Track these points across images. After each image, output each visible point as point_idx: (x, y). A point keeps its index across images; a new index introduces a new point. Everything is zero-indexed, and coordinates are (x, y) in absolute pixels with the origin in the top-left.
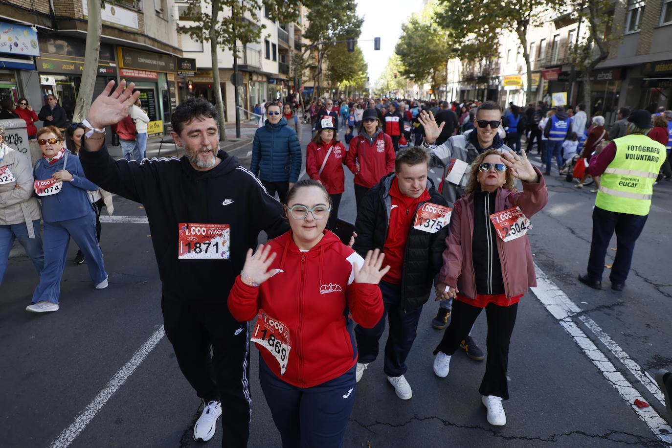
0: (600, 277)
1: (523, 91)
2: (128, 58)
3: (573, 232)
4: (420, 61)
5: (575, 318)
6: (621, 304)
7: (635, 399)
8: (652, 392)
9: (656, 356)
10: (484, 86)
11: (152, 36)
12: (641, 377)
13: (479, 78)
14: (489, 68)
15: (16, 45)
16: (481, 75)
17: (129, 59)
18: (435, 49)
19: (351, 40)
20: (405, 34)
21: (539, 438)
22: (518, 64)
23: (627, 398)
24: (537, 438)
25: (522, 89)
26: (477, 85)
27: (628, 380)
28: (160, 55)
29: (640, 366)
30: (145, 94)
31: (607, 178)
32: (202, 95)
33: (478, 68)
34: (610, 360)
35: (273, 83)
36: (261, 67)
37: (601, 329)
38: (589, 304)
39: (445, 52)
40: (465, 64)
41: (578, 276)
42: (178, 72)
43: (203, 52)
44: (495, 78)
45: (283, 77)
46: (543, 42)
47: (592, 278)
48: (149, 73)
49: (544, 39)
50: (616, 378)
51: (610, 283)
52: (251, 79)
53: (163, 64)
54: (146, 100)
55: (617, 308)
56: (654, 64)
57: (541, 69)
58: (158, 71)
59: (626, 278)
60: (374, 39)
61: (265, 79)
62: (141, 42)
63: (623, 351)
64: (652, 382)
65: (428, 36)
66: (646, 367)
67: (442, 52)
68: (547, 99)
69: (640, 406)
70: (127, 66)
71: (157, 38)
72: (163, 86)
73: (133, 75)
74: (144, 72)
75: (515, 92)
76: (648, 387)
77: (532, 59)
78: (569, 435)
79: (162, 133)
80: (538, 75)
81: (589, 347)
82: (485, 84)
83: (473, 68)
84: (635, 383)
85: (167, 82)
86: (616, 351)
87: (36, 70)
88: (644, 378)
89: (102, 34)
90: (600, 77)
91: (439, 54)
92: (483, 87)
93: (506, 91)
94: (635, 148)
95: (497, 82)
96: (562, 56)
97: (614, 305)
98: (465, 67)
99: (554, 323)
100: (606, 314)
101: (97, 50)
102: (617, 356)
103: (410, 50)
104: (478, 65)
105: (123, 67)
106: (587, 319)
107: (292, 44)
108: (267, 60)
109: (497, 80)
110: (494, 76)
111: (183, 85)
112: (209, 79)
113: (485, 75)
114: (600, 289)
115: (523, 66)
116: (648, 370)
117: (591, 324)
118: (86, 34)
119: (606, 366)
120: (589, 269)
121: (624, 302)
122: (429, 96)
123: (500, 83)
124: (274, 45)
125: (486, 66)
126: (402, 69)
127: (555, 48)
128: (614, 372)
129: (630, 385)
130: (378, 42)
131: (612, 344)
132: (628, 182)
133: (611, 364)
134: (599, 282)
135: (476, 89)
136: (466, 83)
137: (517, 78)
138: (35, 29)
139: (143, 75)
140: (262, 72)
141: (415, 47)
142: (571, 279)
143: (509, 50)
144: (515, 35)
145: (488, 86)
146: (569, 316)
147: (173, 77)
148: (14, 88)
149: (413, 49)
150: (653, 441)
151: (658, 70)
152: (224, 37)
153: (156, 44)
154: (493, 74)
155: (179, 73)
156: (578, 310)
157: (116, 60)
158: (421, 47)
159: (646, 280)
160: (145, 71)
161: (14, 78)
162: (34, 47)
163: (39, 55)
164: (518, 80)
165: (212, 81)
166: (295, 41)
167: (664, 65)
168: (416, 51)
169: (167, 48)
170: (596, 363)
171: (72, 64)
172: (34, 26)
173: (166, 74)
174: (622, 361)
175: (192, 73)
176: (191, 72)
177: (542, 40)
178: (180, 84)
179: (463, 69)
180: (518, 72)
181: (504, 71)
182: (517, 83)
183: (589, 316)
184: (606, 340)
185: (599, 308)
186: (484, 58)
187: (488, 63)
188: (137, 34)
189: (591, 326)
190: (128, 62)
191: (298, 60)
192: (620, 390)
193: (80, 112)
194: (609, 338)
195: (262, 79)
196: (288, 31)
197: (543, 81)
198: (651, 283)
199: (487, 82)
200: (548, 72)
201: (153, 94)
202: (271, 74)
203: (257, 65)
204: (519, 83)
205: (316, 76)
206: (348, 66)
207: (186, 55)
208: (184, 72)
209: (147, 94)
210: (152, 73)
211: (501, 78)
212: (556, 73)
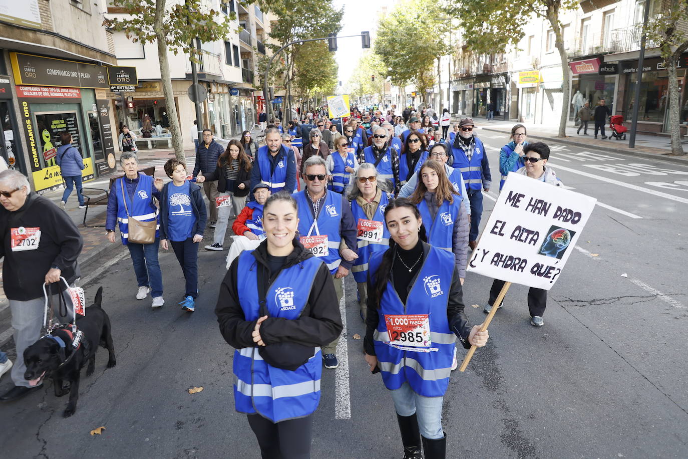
1: (542, 89)
10: (486, 85)
11: (68, 36)
13: (478, 76)
14: (490, 65)
16: (481, 72)
17: (30, 71)
18: (424, 46)
19: (333, 37)
22: (533, 57)
25: (542, 86)
26: (476, 83)
28: (84, 63)
30: (62, 121)
32: (146, 115)
33: (476, 66)
35: (235, 94)
36: (221, 75)
39: (436, 47)
42: (111, 86)
43: (144, 58)
44: (500, 76)
45: (248, 86)
48: (66, 91)
49: (568, 25)
52: (210, 91)
53: (87, 76)
54: (65, 129)
58: (80, 87)
60: (360, 34)
61: (226, 90)
62: (47, 43)
67: (433, 49)
68: (577, 96)
70: (28, 82)
71: (74, 38)
72: (89, 108)
73: (40, 94)
74: (58, 90)
75: (531, 90)
79: (92, 175)
82: (487, 83)
85: (96, 101)
91: (430, 50)
92: (484, 86)
93: (518, 90)
95: (503, 80)
98: (457, 64)
103: (393, 47)
105: (22, 84)
107: (255, 45)
108: (228, 66)
109: (503, 77)
110: (498, 73)
111: (119, 104)
112: (154, 93)
113: (486, 72)
122: (411, 99)
123: (508, 80)
124: (235, 48)
125: (485, 63)
126: (384, 70)
127: (584, 34)
130: (367, 38)
135: (474, 89)
136: (461, 83)
137: (533, 73)
139: (56, 93)
140: (224, 81)
141: (400, 43)
147: (105, 95)
149: (398, 47)
152: (176, 33)
153: (73, 47)
154: (498, 70)
155: (112, 88)
157: (9, 73)
158: (408, 44)
160: (61, 88)
164: (535, 76)
165: (163, 96)
166: (258, 42)
169: (92, 53)
173: (94, 90)
175: (132, 87)
176: (131, 85)
178: (116, 102)
179: (455, 67)
181: (513, 65)
182: (535, 80)
186: (484, 55)
187: (488, 59)
188: (40, 31)
190: (30, 75)
195: (223, 90)
196: (249, 30)
197: (571, 75)
199: (490, 80)
200: (580, 63)
201: (75, 121)
202: (234, 83)
203: (217, 73)
204: (537, 79)
205: (287, 84)
206: (319, 70)
207: (121, 64)
208: (120, 87)
209: (66, 122)
210: (71, 91)
211: (508, 74)
212: (591, 64)
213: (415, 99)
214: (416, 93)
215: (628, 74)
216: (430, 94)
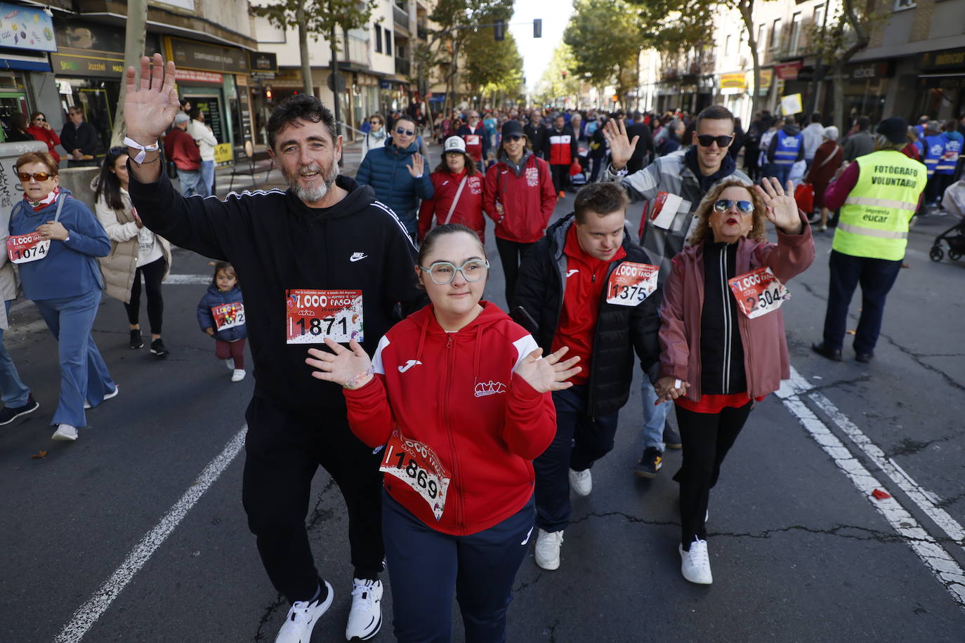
0: (839, 344)
1: (748, 96)
2: (180, 53)
3: (809, 289)
4: (600, 54)
5: (804, 397)
6: (867, 379)
7: (873, 490)
8: (896, 482)
9: (906, 440)
10: (693, 89)
11: (213, 19)
12: (884, 465)
13: (685, 77)
14: (699, 62)
15: (24, 36)
16: (688, 73)
18: (621, 35)
19: (500, 24)
20: (577, 13)
21: (749, 534)
22: (741, 56)
23: (863, 488)
24: (745, 535)
25: (747, 93)
26: (682, 87)
27: (867, 468)
28: (225, 48)
29: (884, 451)
30: (206, 105)
31: (848, 210)
33: (683, 62)
34: (845, 445)
35: (386, 87)
36: (369, 64)
37: (837, 409)
38: (824, 379)
39: (636, 39)
40: (665, 57)
41: (811, 345)
42: (251, 72)
43: (285, 42)
44: (708, 78)
45: (402, 79)
46: (777, 23)
47: (829, 347)
48: (210, 75)
49: (779, 19)
50: (852, 467)
51: (853, 353)
52: (355, 82)
53: (229, 61)
55: (860, 384)
56: (934, 54)
57: (774, 63)
58: (223, 72)
59: (873, 345)
60: (533, 21)
61: (375, 82)
62: (199, 30)
63: (864, 434)
64: (896, 470)
65: (611, 16)
66: (891, 453)
67: (631, 40)
69: (879, 497)
71: (221, 23)
72: (231, 93)
73: (188, 77)
74: (203, 74)
75: (736, 97)
76: (892, 476)
77: (761, 49)
78: (787, 530)
79: (231, 161)
80: (770, 71)
81: (819, 431)
82: (694, 86)
83: (677, 63)
84: (875, 472)
85: (236, 87)
86: (854, 435)
87: (52, 71)
88: (887, 466)
89: (148, 19)
90: (859, 73)
91: (627, 42)
92: (690, 90)
93: (723, 96)
94: (885, 169)
95: (710, 83)
96: (804, 44)
97: (857, 380)
98: (664, 61)
99: (776, 403)
100: (844, 390)
101: (142, 41)
102: (854, 440)
103: (585, 37)
104: (683, 57)
106: (819, 397)
107: (414, 29)
108: (378, 54)
109: (711, 80)
110: (706, 74)
111: (257, 92)
112: (294, 82)
113: (693, 72)
114: (839, 360)
115: (747, 60)
116: (894, 456)
117: (825, 404)
118: (126, 19)
119: (840, 453)
120: (826, 335)
121: (870, 376)
122: (612, 104)
123: (715, 84)
124: (388, 33)
125: (695, 59)
126: (574, 65)
127: (794, 31)
128: (850, 459)
129: (869, 474)
130: (538, 26)
131: (850, 427)
132: (875, 215)
133: (846, 450)
134: (838, 352)
135: (680, 94)
136: (666, 85)
137: (739, 77)
138: (49, 13)
139: (202, 77)
140: (372, 72)
141: (592, 32)
142: (802, 349)
143: (729, 36)
144: (737, 13)
145: (698, 88)
146: (796, 394)
147: (245, 81)
148: (22, 98)
149: (589, 36)
150: (891, 536)
151: (939, 63)
152: (317, 21)
153: (220, 32)
154: (706, 71)
155: (253, 74)
156: (809, 387)
158: (601, 33)
159: (902, 349)
160: (205, 72)
161: (22, 84)
162: (49, 38)
163: (56, 50)
164: (741, 80)
165: (300, 85)
166: (418, 26)
167: (947, 56)
168: (594, 39)
169: (235, 38)
170: (827, 449)
171: (101, 62)
172: (48, 8)
173: (235, 76)
174: (861, 446)
175: (271, 74)
176: (271, 72)
177: (775, 21)
178: (253, 91)
179: (662, 64)
180: (741, 67)
181: (720, 67)
182: (738, 84)
183: (823, 393)
184: (842, 422)
185: (835, 385)
186: (693, 49)
187: (698, 54)
188: (193, 17)
189: (825, 406)
190: (181, 58)
191: (422, 54)
192: (855, 480)
193: (122, 131)
194: (847, 419)
195: (372, 81)
196: (407, 11)
197: (777, 80)
198: (908, 353)
199: (697, 83)
200: (783, 67)
201: (217, 105)
202: (384, 75)
203: (365, 62)
204: (741, 84)
205: (449, 77)
206: (495, 62)
207: (262, 49)
208: (260, 73)
209: (209, 106)
210: (215, 75)
211: (716, 77)
212: (795, 68)
213: (616, 104)
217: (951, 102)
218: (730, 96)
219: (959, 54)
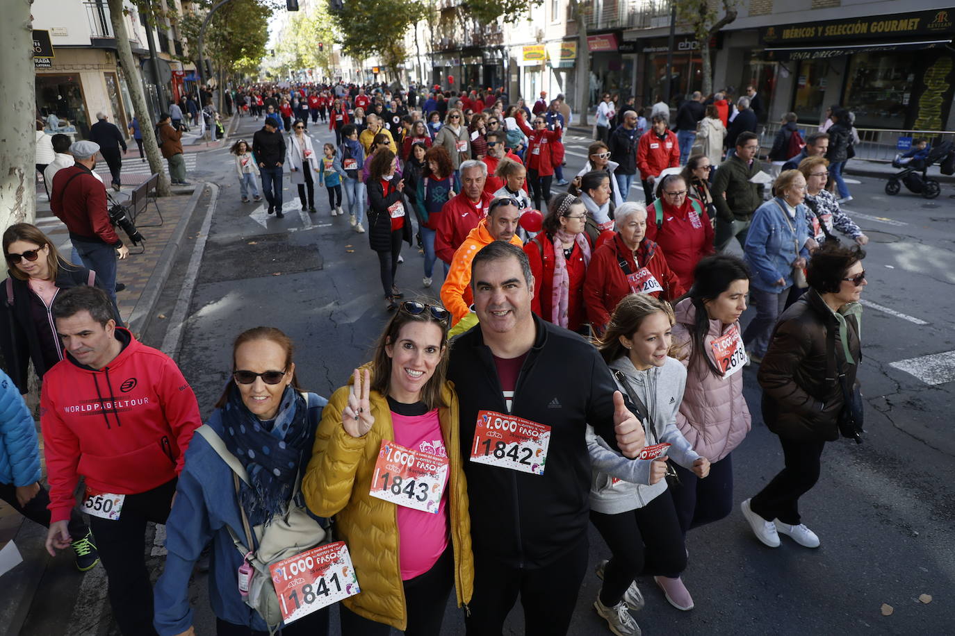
1: (549, 68)
10: (477, 60)
13: (466, 48)
14: (481, 34)
16: (472, 44)
22: (537, 28)
25: (549, 64)
26: (463, 59)
33: (461, 34)
40: (435, 27)
44: (495, 49)
56: (779, 29)
57: (577, 35)
75: (535, 69)
77: (558, 21)
80: (574, 43)
82: (478, 58)
83: (452, 35)
90: (682, 46)
92: (474, 62)
93: (519, 68)
95: (500, 55)
98: (435, 34)
104: (459, 29)
109: (499, 51)
110: (493, 45)
113: (476, 44)
115: (544, 31)
122: (373, 76)
123: (505, 55)
125: (474, 30)
126: (341, 36)
135: (462, 65)
136: (441, 57)
137: (538, 48)
145: (484, 60)
151: (787, 37)
154: (492, 42)
164: (541, 52)
167: (797, 30)
176: (44, 58)
179: (432, 36)
181: (512, 37)
182: (540, 56)
186: (471, 19)
187: (478, 26)
199: (483, 55)
200: (594, 39)
204: (542, 56)
211: (506, 48)
212: (606, 40)
213: (378, 76)
214: (379, 68)
215: (647, 54)
216: (400, 70)
217: (790, 73)
218: (525, 67)
219: (809, 29)
